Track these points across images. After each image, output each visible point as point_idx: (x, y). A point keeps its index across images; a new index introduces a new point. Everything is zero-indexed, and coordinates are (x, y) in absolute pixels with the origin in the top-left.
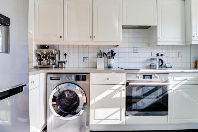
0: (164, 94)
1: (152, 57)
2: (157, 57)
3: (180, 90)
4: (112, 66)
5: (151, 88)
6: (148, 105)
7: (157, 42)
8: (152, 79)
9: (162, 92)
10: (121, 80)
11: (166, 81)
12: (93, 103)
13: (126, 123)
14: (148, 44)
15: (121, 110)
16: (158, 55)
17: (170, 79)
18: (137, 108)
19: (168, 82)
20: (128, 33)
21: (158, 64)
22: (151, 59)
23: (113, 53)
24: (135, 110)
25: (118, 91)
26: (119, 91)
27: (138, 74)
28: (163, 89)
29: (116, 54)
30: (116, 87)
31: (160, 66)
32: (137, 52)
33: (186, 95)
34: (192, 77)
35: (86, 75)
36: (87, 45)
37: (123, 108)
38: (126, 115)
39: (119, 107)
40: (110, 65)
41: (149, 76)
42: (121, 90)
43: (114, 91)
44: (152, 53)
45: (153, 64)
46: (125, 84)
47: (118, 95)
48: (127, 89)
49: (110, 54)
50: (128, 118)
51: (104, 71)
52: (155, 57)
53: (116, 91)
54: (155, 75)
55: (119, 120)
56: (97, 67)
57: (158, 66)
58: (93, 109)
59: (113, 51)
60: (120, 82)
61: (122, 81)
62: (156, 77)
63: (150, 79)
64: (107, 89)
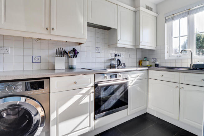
0: (125, 91)
1: (111, 58)
2: (115, 58)
3: (135, 85)
4: (75, 66)
5: (116, 87)
6: (114, 103)
7: (117, 43)
8: (116, 78)
9: (124, 88)
10: (89, 82)
11: (126, 79)
12: (56, 116)
13: (95, 128)
14: (109, 45)
15: (90, 115)
16: (116, 55)
17: (129, 76)
18: (105, 109)
19: (128, 80)
20: (91, 31)
21: (116, 64)
22: (111, 59)
23: (76, 51)
24: (103, 111)
25: (86, 95)
26: (88, 95)
27: (105, 74)
28: (124, 86)
29: (78, 53)
30: (84, 91)
31: (118, 65)
32: (99, 52)
33: (139, 89)
34: (142, 74)
35: (43, 81)
36: (40, 39)
37: (92, 112)
38: (95, 119)
39: (88, 113)
40: (72, 65)
41: (115, 76)
42: (89, 93)
43: (82, 95)
44: (112, 54)
45: (112, 64)
46: (94, 86)
47: (86, 100)
48: (95, 91)
49: (72, 53)
50: (96, 121)
51: (66, 74)
52: (113, 58)
53: (84, 95)
54: (118, 74)
55: (88, 127)
56: (56, 69)
57: (117, 66)
58: (55, 125)
59: (75, 50)
60: (88, 85)
61: (91, 83)
62: (120, 76)
63: (115, 78)
64: (74, 95)
